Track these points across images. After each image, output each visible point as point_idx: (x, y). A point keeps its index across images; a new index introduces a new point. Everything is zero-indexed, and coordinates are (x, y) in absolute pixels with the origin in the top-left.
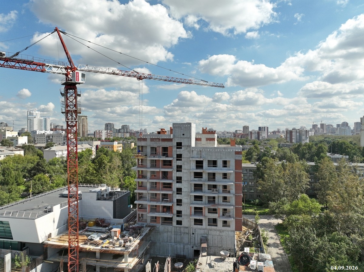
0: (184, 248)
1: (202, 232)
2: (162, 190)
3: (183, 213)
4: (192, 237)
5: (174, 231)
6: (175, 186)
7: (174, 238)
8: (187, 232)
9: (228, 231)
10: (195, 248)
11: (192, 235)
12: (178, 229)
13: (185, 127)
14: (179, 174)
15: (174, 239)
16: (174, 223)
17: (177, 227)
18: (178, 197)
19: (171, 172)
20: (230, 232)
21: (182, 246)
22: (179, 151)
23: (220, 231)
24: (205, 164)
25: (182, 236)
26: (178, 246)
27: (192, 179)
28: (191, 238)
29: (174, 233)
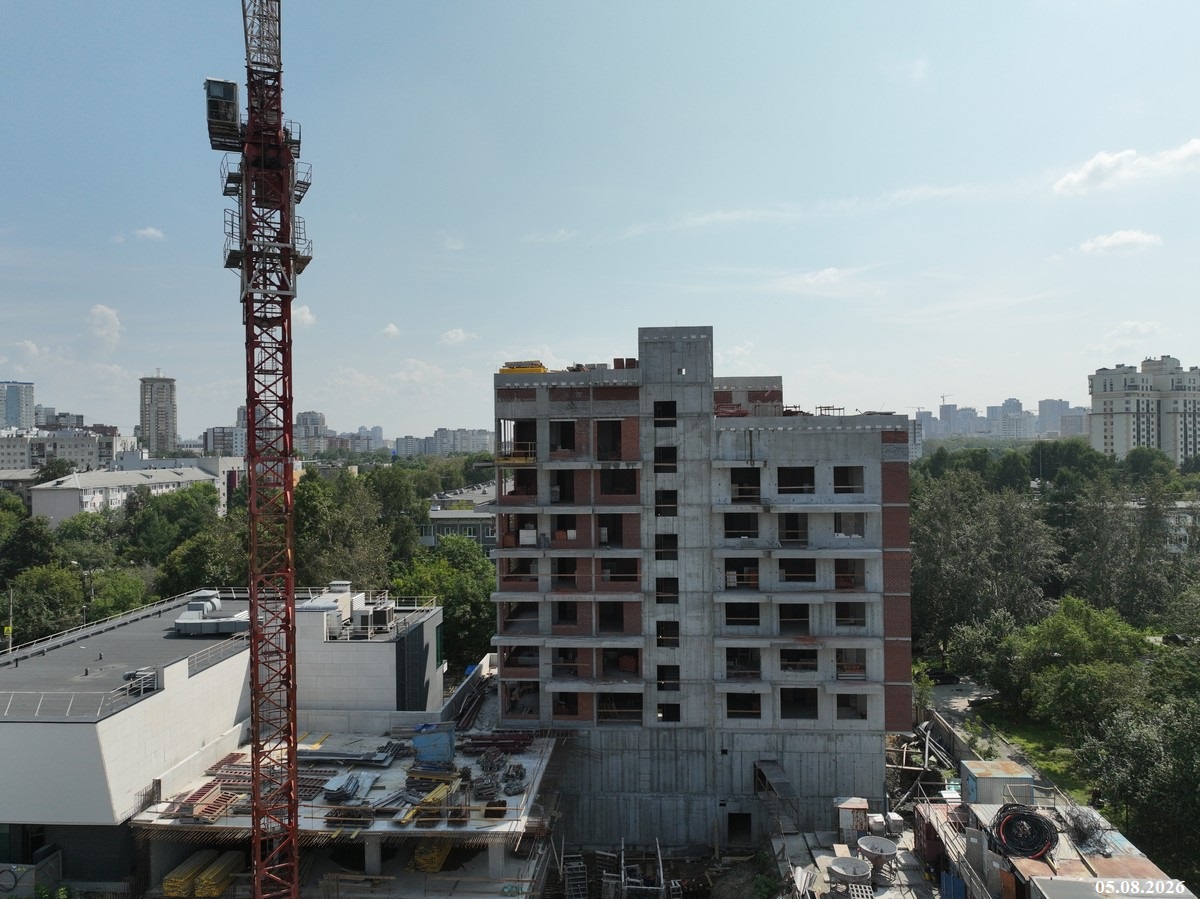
0: (688, 810)
1: (758, 743)
2: (600, 589)
3: (683, 675)
4: (719, 767)
5: (648, 747)
6: (653, 570)
7: (651, 774)
8: (701, 748)
9: (858, 734)
11: (719, 757)
12: (665, 737)
13: (690, 343)
14: (666, 525)
15: (648, 777)
17: (659, 730)
18: (665, 613)
19: (637, 517)
20: (865, 739)
21: (681, 803)
22: (666, 437)
23: (829, 736)
24: (768, 485)
25: (679, 765)
26: (667, 803)
27: (716, 543)
28: (715, 770)
29: (647, 754)
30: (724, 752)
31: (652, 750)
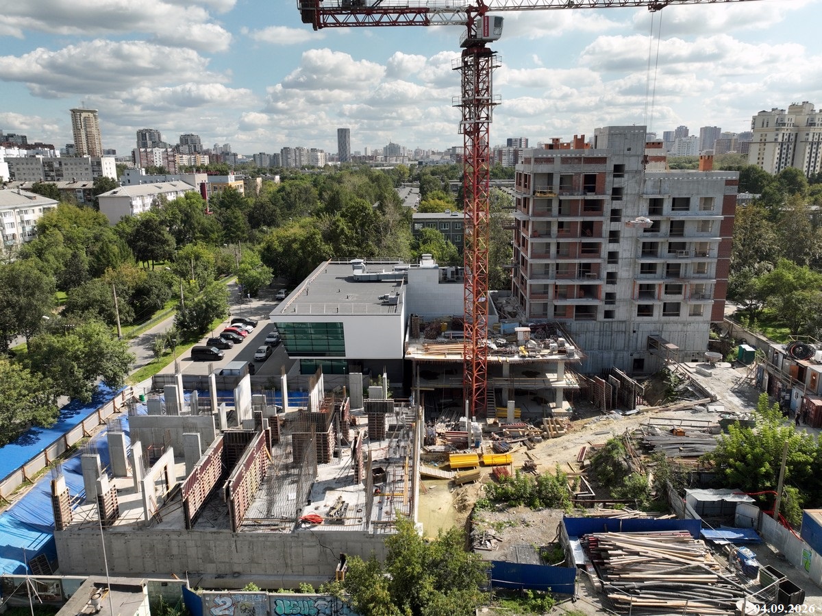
0: (615, 358)
1: (651, 327)
2: (580, 257)
3: (617, 297)
4: (631, 338)
5: (598, 330)
6: (606, 247)
7: (599, 342)
8: (624, 330)
9: (698, 322)
10: (636, 356)
11: (632, 334)
13: (634, 135)
14: (615, 226)
15: (597, 344)
16: (600, 316)
17: (604, 322)
18: (611, 268)
19: (601, 223)
20: (701, 325)
21: (612, 355)
22: (618, 182)
23: (684, 324)
24: (667, 207)
25: (612, 338)
26: (606, 355)
27: (639, 235)
28: (629, 340)
29: (598, 333)
30: (634, 332)
31: (600, 331)
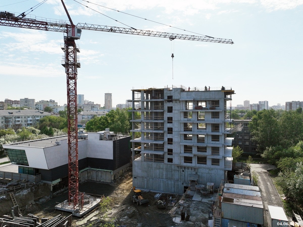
0: (175, 184)
2: (155, 130)
3: (173, 151)
4: (182, 175)
5: (165, 168)
6: (167, 126)
7: (166, 175)
8: (178, 170)
9: (217, 169)
10: (185, 185)
12: (169, 166)
14: (170, 115)
16: (166, 161)
18: (169, 136)
20: (219, 171)
21: (173, 182)
22: (170, 93)
23: (209, 169)
25: (172, 173)
26: (170, 182)
27: (182, 119)
30: (183, 171)
